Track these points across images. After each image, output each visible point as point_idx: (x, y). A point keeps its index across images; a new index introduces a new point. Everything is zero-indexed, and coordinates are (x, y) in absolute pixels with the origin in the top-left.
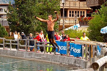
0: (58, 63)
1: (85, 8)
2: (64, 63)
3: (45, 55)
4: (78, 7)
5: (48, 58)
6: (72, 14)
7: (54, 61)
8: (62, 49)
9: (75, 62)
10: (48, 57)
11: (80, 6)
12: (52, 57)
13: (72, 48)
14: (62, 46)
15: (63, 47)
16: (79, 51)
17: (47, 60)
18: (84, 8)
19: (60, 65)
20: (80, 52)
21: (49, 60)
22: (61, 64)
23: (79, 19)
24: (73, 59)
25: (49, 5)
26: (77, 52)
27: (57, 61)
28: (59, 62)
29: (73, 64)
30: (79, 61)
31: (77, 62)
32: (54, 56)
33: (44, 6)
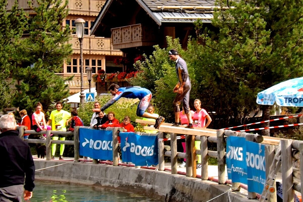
0: (88, 182)
1: (103, 53)
2: (106, 181)
3: (51, 164)
4: (87, 50)
5: (60, 172)
6: (72, 66)
7: (77, 178)
8: (99, 148)
9: (139, 178)
10: (59, 169)
11: (92, 49)
12: (71, 168)
13: (128, 145)
14: (97, 141)
15: (100, 142)
16: (148, 151)
17: (58, 176)
18: (100, 53)
19: (96, 187)
20: (151, 155)
21: (62, 177)
22: (98, 184)
23: (96, 78)
24: (131, 173)
25: (45, 43)
26: (144, 153)
27: (85, 178)
28: (90, 179)
29: (132, 183)
30: (149, 177)
31: (143, 180)
32: (76, 165)
33: (33, 45)
